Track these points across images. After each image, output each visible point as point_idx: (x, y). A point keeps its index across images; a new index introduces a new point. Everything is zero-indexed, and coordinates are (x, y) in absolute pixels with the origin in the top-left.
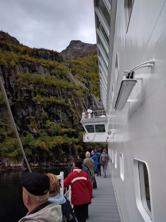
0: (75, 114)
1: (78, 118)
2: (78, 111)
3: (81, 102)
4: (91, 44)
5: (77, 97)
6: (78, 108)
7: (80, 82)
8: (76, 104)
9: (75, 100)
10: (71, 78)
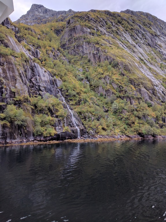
0: (6, 84)
1: (9, 90)
2: (11, 81)
3: (16, 71)
4: (55, 11)
5: (12, 65)
6: (11, 78)
7: (25, 50)
8: (9, 73)
9: (9, 68)
10: (10, 43)
